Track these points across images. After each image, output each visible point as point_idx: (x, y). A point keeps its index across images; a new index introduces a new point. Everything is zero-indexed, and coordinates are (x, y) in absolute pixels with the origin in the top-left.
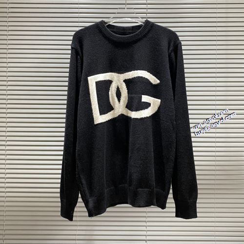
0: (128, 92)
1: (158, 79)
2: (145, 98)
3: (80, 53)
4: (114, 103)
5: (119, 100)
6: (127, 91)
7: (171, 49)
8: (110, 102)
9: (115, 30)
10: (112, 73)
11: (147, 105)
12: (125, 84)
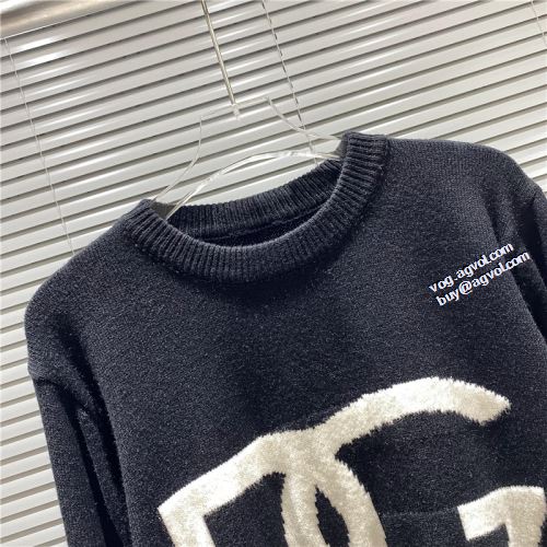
1: (499, 391)
2: (478, 518)
3: (83, 392)
9: (216, 226)
12: (350, 466)
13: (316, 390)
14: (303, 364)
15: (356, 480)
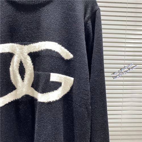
0: (34, 68)
1: (72, 53)
2: (55, 77)
4: (16, 81)
5: (23, 78)
6: (32, 66)
7: (88, 16)
8: (11, 81)
10: (13, 44)
11: (57, 85)
12: (30, 58)
13: (28, 37)
14: (27, 29)
15: (31, 61)
